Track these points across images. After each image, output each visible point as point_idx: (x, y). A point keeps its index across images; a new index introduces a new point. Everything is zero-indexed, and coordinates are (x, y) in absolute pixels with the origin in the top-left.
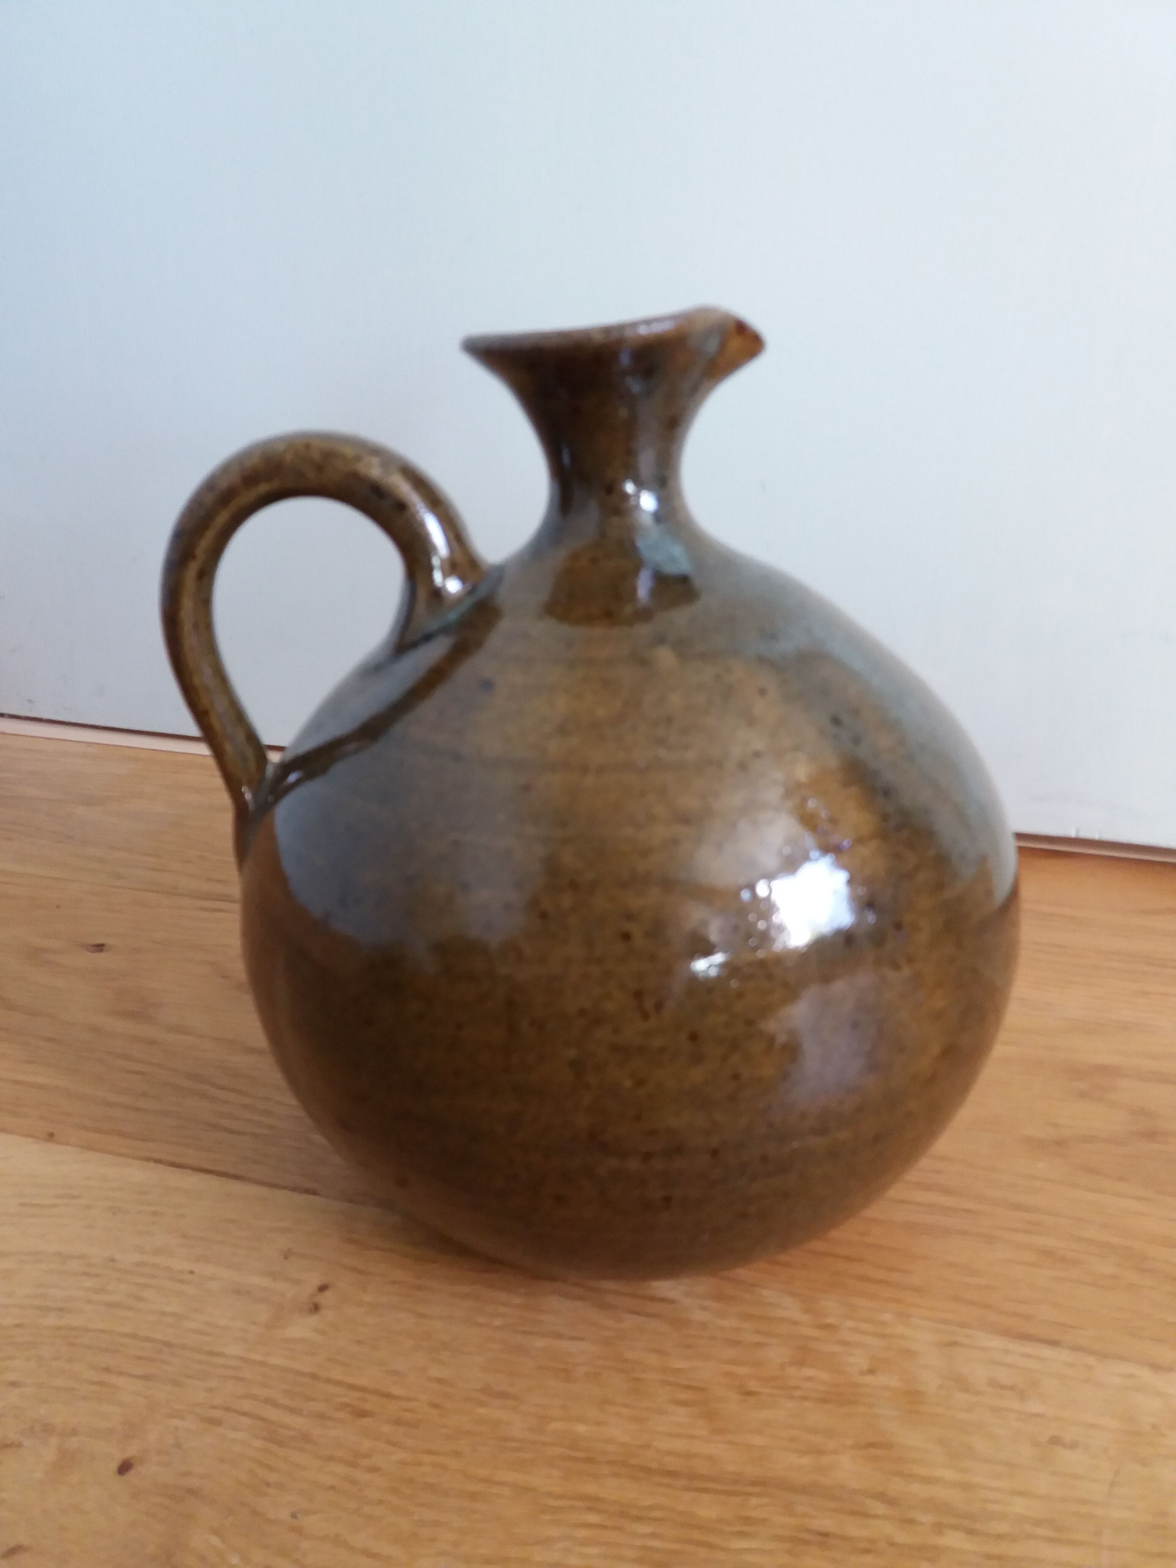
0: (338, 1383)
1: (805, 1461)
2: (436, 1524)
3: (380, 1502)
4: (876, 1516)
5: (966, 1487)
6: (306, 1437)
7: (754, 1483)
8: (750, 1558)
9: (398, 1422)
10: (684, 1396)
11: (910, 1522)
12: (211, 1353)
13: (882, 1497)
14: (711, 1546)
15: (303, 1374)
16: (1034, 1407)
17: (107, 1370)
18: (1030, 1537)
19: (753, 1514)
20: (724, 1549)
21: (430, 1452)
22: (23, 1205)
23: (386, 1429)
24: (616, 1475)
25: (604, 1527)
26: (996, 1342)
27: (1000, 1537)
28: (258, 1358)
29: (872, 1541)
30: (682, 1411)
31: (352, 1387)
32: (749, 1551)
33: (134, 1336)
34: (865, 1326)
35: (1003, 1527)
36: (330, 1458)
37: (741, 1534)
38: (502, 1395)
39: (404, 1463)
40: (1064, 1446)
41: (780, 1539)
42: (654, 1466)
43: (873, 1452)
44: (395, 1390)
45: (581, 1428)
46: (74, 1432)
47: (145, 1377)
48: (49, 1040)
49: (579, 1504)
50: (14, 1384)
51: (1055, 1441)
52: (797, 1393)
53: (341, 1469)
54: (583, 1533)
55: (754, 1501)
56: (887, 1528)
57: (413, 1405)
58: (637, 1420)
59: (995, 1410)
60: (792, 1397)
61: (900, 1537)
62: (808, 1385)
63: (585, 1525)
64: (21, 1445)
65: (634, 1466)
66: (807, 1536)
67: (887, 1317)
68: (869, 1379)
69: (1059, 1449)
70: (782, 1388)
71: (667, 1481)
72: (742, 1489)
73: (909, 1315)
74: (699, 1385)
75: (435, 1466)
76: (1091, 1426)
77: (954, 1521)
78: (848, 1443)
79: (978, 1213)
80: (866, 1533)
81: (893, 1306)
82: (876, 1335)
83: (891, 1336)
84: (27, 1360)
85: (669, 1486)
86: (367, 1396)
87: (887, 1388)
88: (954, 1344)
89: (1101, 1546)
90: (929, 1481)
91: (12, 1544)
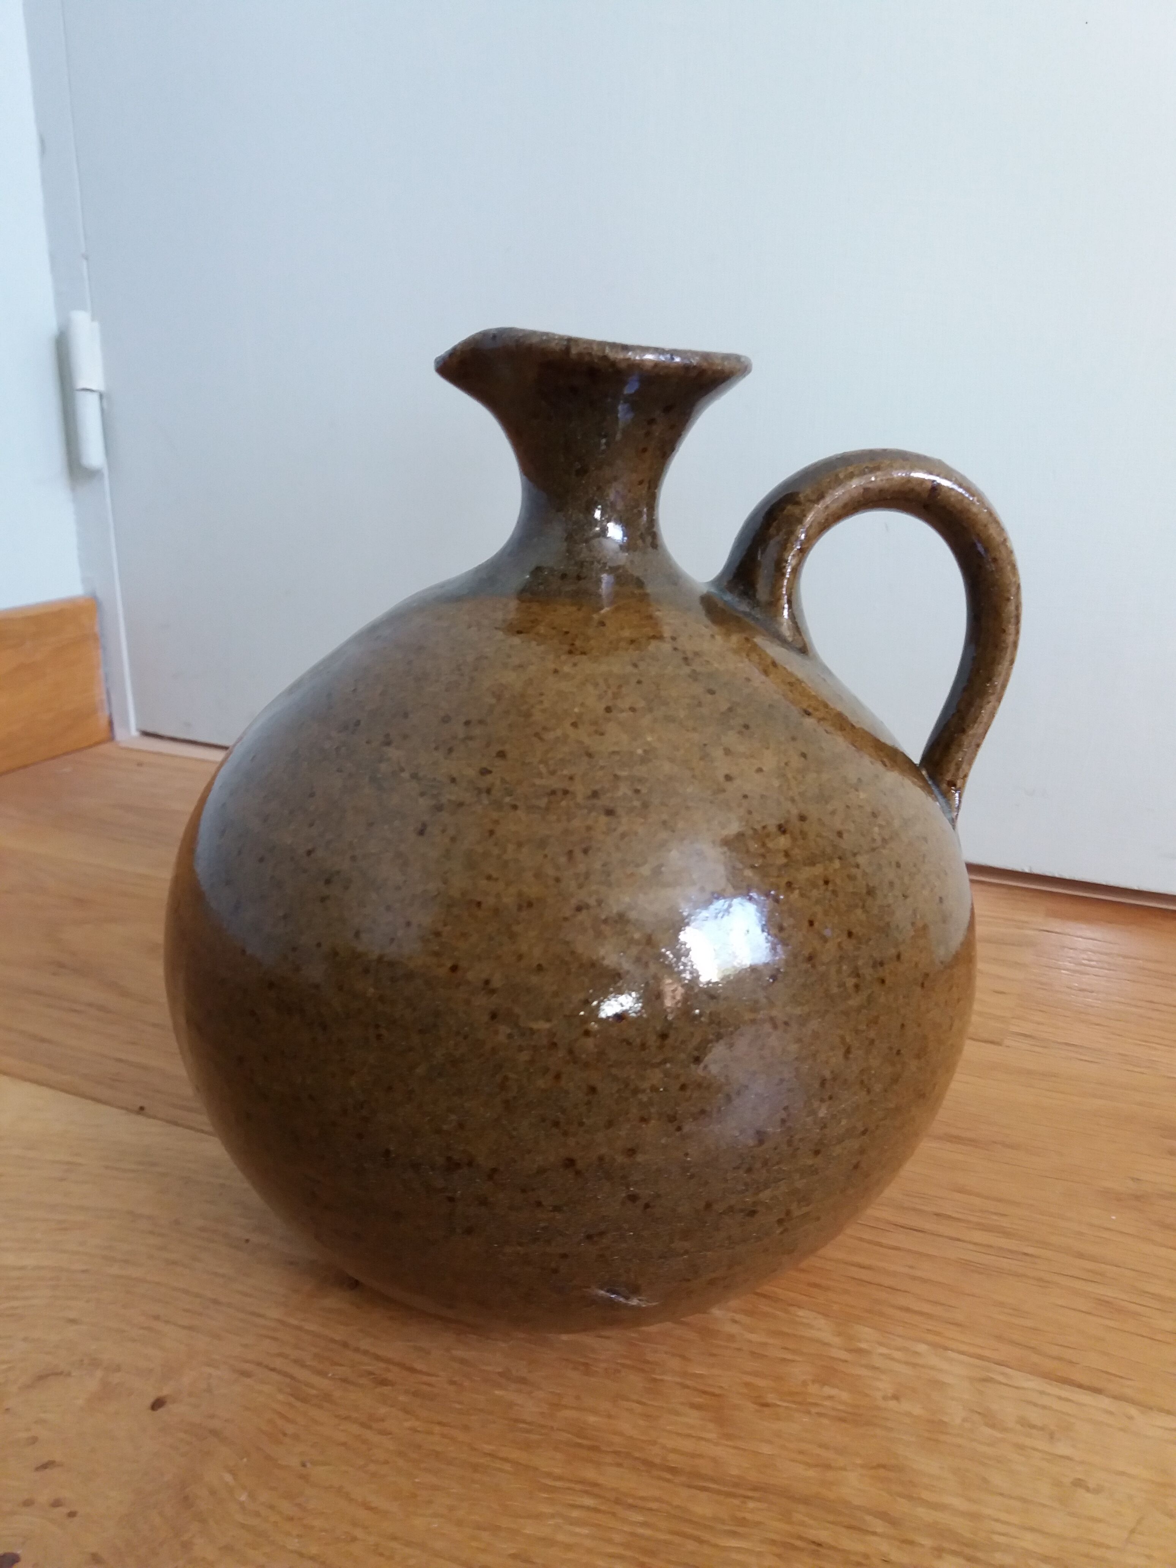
0: (366, 1353)
1: (811, 1473)
2: (436, 1488)
3: (386, 1462)
4: (874, 1533)
5: (974, 1517)
6: (327, 1397)
7: (755, 1489)
8: (739, 1557)
9: (416, 1394)
10: (699, 1400)
11: (911, 1543)
12: (253, 1314)
13: (884, 1516)
14: (700, 1541)
15: (333, 1341)
16: (1062, 1449)
19: (748, 1516)
20: (714, 1546)
21: (439, 1423)
22: (107, 1167)
23: (402, 1398)
24: (619, 1465)
25: (596, 1510)
26: (1033, 1383)
28: (295, 1322)
29: (866, 1556)
30: (695, 1413)
31: (378, 1358)
32: (738, 1550)
33: (186, 1291)
34: (897, 1355)
35: (1007, 1559)
36: (347, 1418)
37: (734, 1534)
38: (522, 1381)
39: (414, 1430)
40: (1088, 1490)
41: (773, 1542)
42: (657, 1461)
43: (882, 1472)
44: (418, 1366)
45: (592, 1419)
46: (118, 1369)
47: (190, 1328)
49: (578, 1487)
50: (73, 1321)
51: (1078, 1483)
52: (814, 1410)
53: (355, 1429)
54: (575, 1514)
55: (751, 1505)
56: (884, 1547)
57: (433, 1379)
58: (647, 1417)
59: (1020, 1447)
60: (809, 1413)
61: (896, 1555)
62: (827, 1403)
63: (581, 1507)
64: (69, 1374)
65: (637, 1459)
66: (799, 1543)
67: (922, 1348)
68: (892, 1404)
69: (1081, 1492)
70: (800, 1403)
71: (668, 1476)
72: (741, 1492)
73: (946, 1349)
74: (717, 1391)
75: (443, 1436)
76: (1122, 1473)
77: (954, 1547)
78: (859, 1461)
79: (1038, 1257)
80: (860, 1548)
81: (930, 1337)
82: (907, 1363)
83: (923, 1366)
84: (87, 1301)
85: (668, 1481)
86: (391, 1367)
87: (909, 1414)
88: (988, 1380)
90: (935, 1506)
91: (46, 1459)
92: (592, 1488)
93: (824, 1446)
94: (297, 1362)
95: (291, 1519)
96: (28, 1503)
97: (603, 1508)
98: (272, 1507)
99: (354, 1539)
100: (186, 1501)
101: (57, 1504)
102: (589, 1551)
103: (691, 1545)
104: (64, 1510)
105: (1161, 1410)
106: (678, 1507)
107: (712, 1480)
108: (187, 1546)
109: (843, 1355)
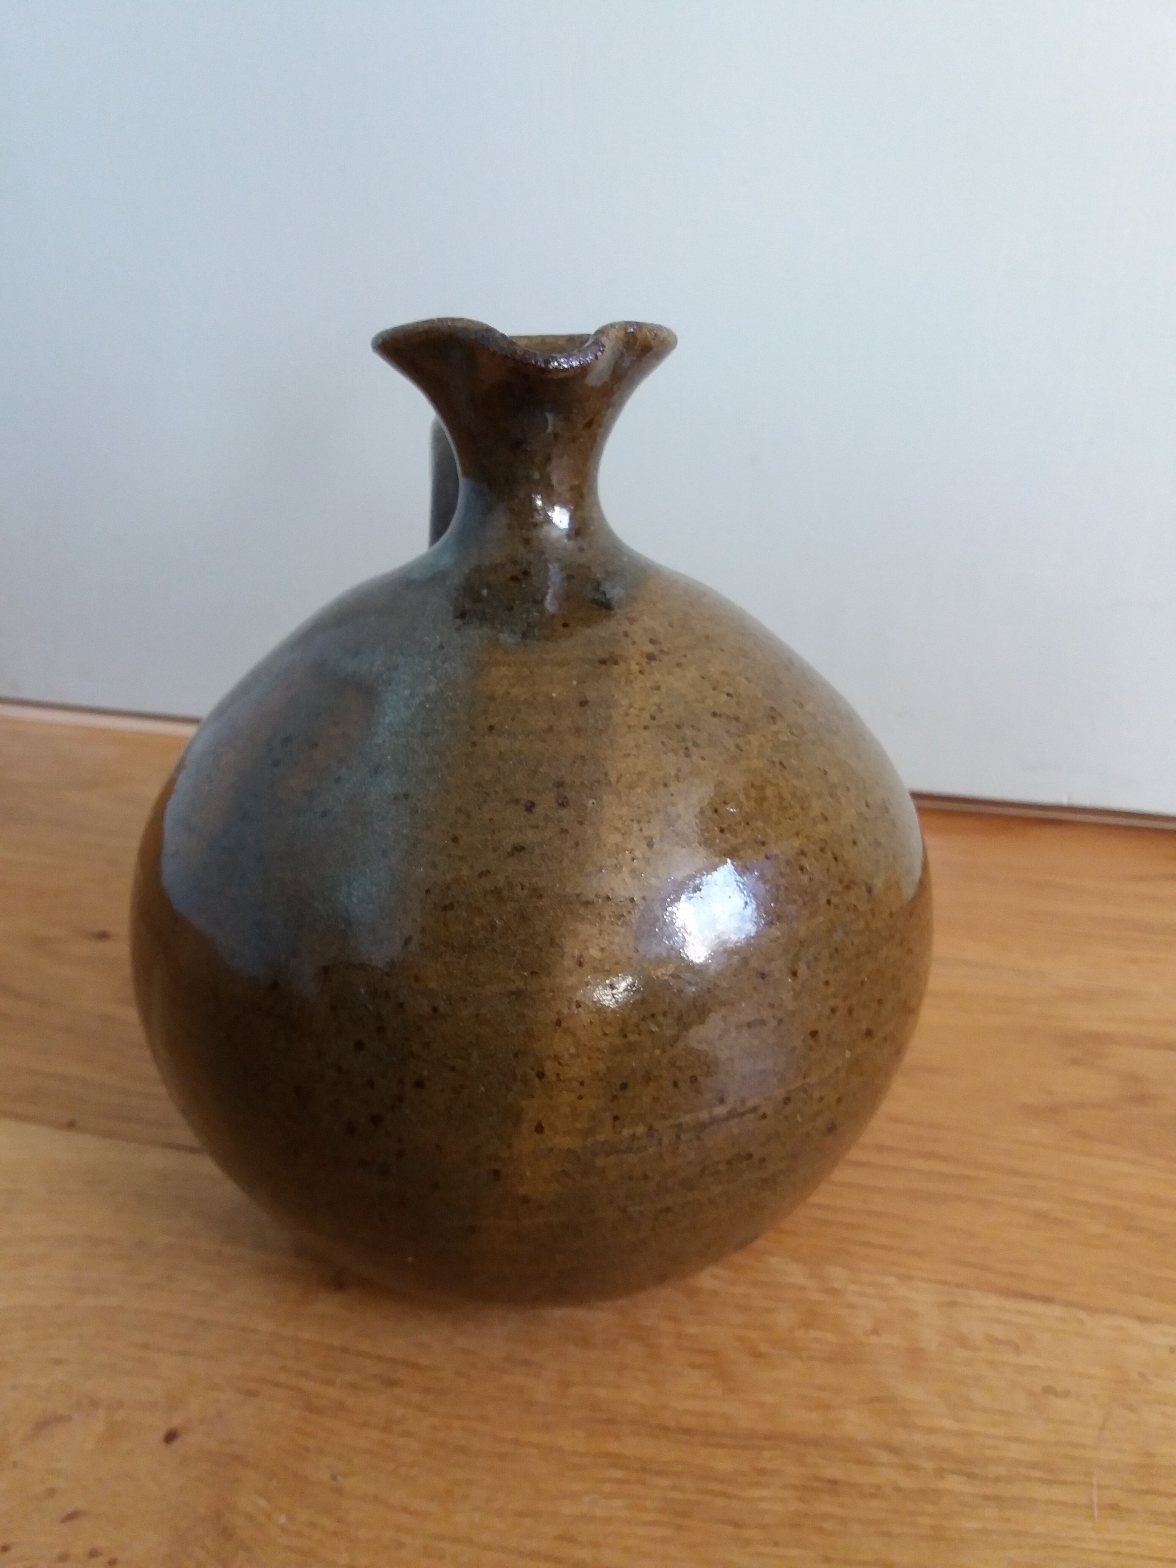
0: (367, 1355)
1: (814, 1416)
2: (469, 1482)
3: (415, 1464)
4: (881, 1464)
5: (966, 1435)
6: (340, 1406)
7: (767, 1437)
8: (766, 1506)
9: (428, 1391)
10: (699, 1359)
11: (914, 1468)
13: (886, 1447)
14: (727, 1496)
15: (334, 1348)
16: (1027, 1359)
17: (146, 1347)
18: (1027, 1479)
19: (766, 1466)
20: (740, 1498)
21: (459, 1417)
22: (52, 1192)
23: (416, 1396)
24: (636, 1434)
25: (626, 1481)
26: (992, 1301)
27: (997, 1480)
29: (878, 1487)
30: (697, 1373)
31: (379, 1359)
32: (764, 1499)
33: (170, 1315)
34: (868, 1289)
35: (1002, 1471)
36: (365, 1424)
37: (756, 1485)
38: (527, 1363)
39: (434, 1428)
40: (1057, 1394)
41: (792, 1487)
42: (673, 1425)
43: (877, 1405)
44: (423, 1362)
45: (602, 1392)
46: (120, 1405)
47: (184, 1353)
50: (59, 1362)
51: (1048, 1390)
52: (805, 1354)
53: (376, 1434)
54: (607, 1488)
55: (766, 1454)
56: (892, 1475)
58: (653, 1382)
59: (992, 1364)
60: (800, 1357)
61: (906, 1482)
62: (815, 1346)
63: (609, 1480)
64: (70, 1418)
65: (653, 1425)
66: (817, 1484)
67: (889, 1280)
68: (873, 1339)
69: (1052, 1398)
70: (790, 1349)
71: (685, 1438)
72: (755, 1443)
73: (910, 1278)
74: (713, 1348)
75: (463, 1429)
76: (1083, 1375)
77: (954, 1466)
78: (854, 1398)
79: (977, 1178)
80: (872, 1480)
81: (894, 1269)
82: (878, 1297)
83: (893, 1298)
84: (69, 1338)
85: (685, 1442)
86: (395, 1366)
87: (890, 1346)
88: (953, 1304)
89: (1091, 1485)
90: (931, 1430)
91: (70, 1510)
92: (616, 1460)
93: (820, 1388)
94: (302, 1374)
95: (335, 1534)
96: (64, 1558)
97: (631, 1478)
98: (312, 1525)
99: (401, 1545)
100: (227, 1533)
101: (94, 1553)
102: (627, 1522)
103: (721, 1501)
104: (102, 1560)
105: (1106, 1311)
106: (700, 1466)
107: (726, 1435)
109: (819, 1297)
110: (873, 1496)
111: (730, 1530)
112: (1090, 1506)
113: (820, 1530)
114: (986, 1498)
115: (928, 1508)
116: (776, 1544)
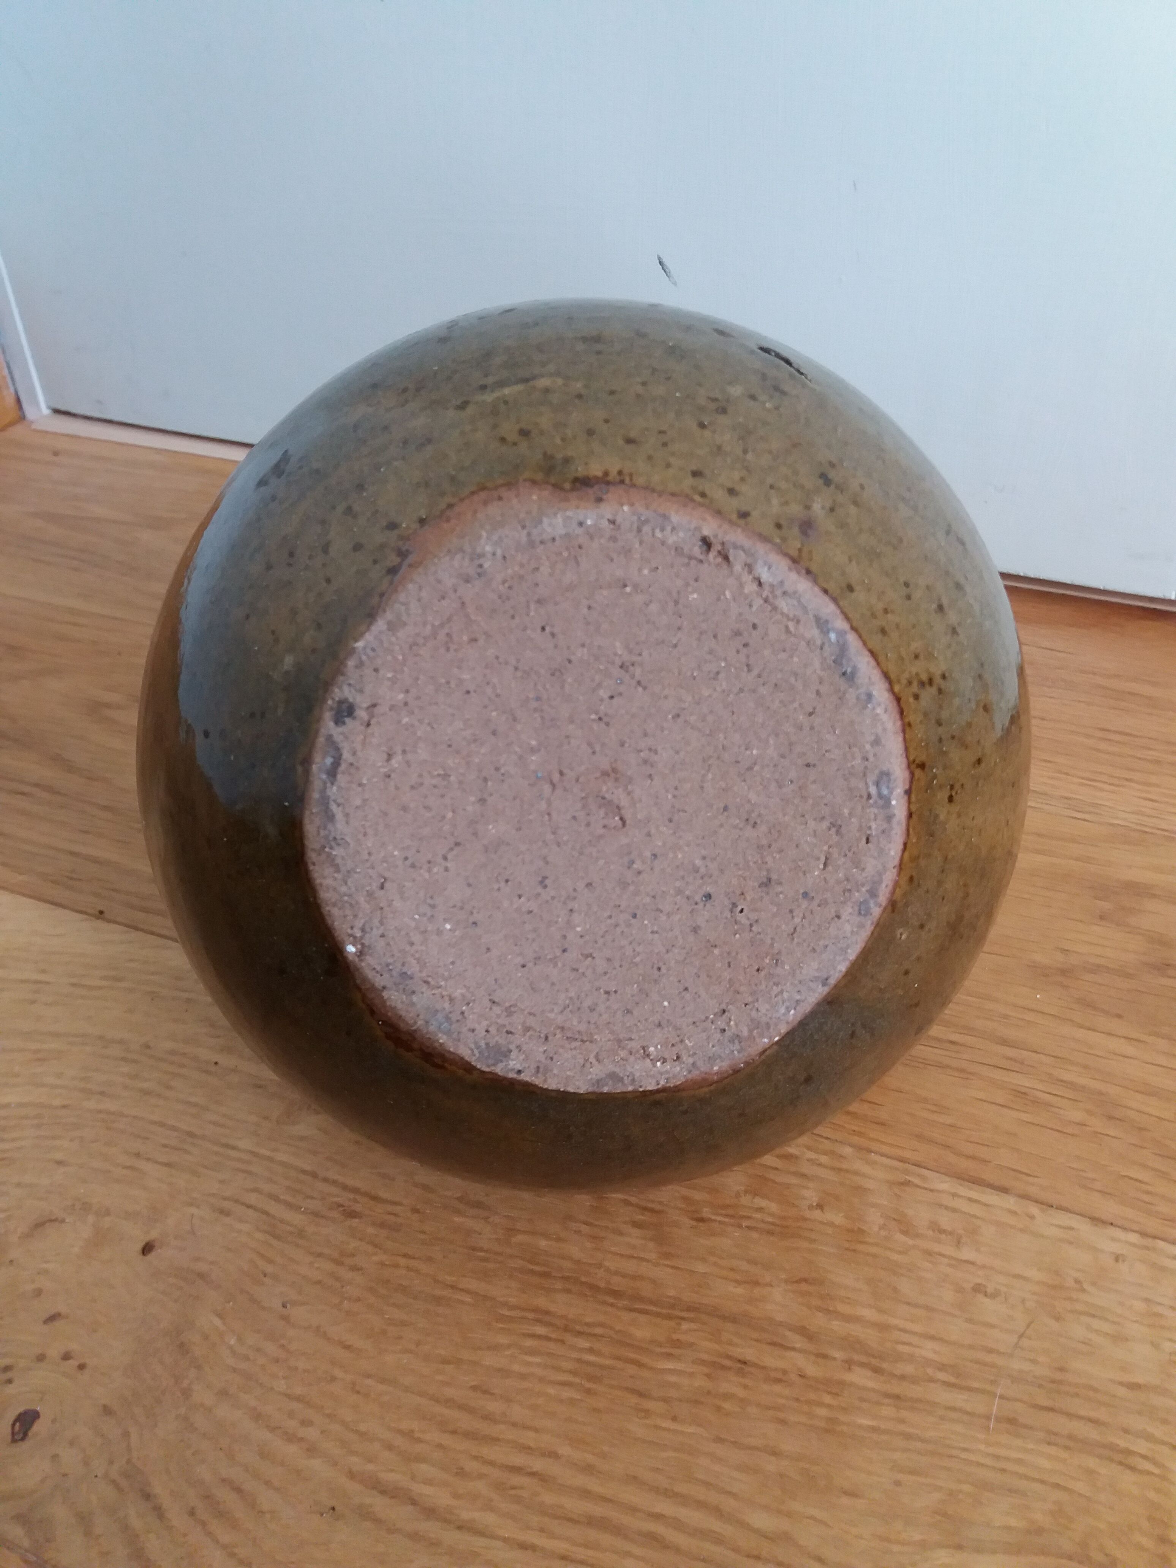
0: (334, 1183)
1: (740, 1290)
2: (404, 1324)
3: (358, 1300)
4: (793, 1349)
5: (883, 1327)
6: (301, 1233)
7: (689, 1309)
8: (673, 1379)
9: (382, 1225)
10: (641, 1218)
11: (825, 1356)
12: (227, 1146)
13: (802, 1331)
14: (639, 1364)
15: (304, 1172)
16: (967, 1254)
17: (138, 1155)
18: (932, 1380)
19: (682, 1337)
20: (651, 1369)
21: (405, 1256)
22: (74, 985)
23: (371, 1230)
24: (569, 1291)
25: (548, 1339)
26: (945, 1184)
27: (903, 1377)
28: (268, 1153)
29: (785, 1372)
30: (636, 1232)
31: (345, 1187)
32: (673, 1372)
33: (162, 1125)
34: (824, 1159)
35: (909, 1369)
36: (320, 1255)
37: (669, 1356)
38: (479, 1205)
39: (382, 1264)
40: (986, 1295)
41: (703, 1362)
42: (602, 1285)
43: (804, 1287)
44: (383, 1194)
46: (108, 1213)
47: (169, 1165)
48: (106, 808)
49: (531, 1316)
50: (60, 1163)
51: (978, 1289)
52: (745, 1223)
53: (328, 1266)
54: (529, 1343)
55: (685, 1326)
56: (800, 1361)
57: (397, 1209)
58: (594, 1237)
59: (929, 1253)
60: (740, 1226)
61: (812, 1370)
62: (758, 1216)
63: (533, 1336)
64: (63, 1221)
65: (583, 1283)
66: (727, 1363)
67: (847, 1151)
68: (817, 1214)
69: (980, 1297)
70: (732, 1216)
71: (611, 1300)
72: (677, 1313)
73: (870, 1151)
74: (657, 1207)
75: (409, 1269)
76: (1017, 1276)
77: (864, 1359)
78: (784, 1276)
79: (962, 1045)
80: (781, 1364)
81: (856, 1139)
82: (833, 1169)
83: (847, 1171)
84: (71, 1140)
85: (612, 1305)
86: (358, 1197)
87: (831, 1224)
88: (907, 1183)
89: (995, 1395)
90: (849, 1319)
91: (53, 1312)
92: (542, 1316)
93: (753, 1262)
94: (271, 1197)
95: (277, 1361)
96: (41, 1358)
97: (554, 1336)
98: (258, 1350)
99: (333, 1379)
100: (183, 1348)
101: (67, 1357)
102: (541, 1380)
103: (631, 1369)
104: (73, 1363)
105: (1061, 1208)
106: (620, 1331)
107: (652, 1302)
108: (186, 1393)
110: (779, 1381)
111: (634, 1400)
112: (988, 1418)
113: (719, 1409)
114: (887, 1395)
115: (828, 1399)
116: (674, 1419)
